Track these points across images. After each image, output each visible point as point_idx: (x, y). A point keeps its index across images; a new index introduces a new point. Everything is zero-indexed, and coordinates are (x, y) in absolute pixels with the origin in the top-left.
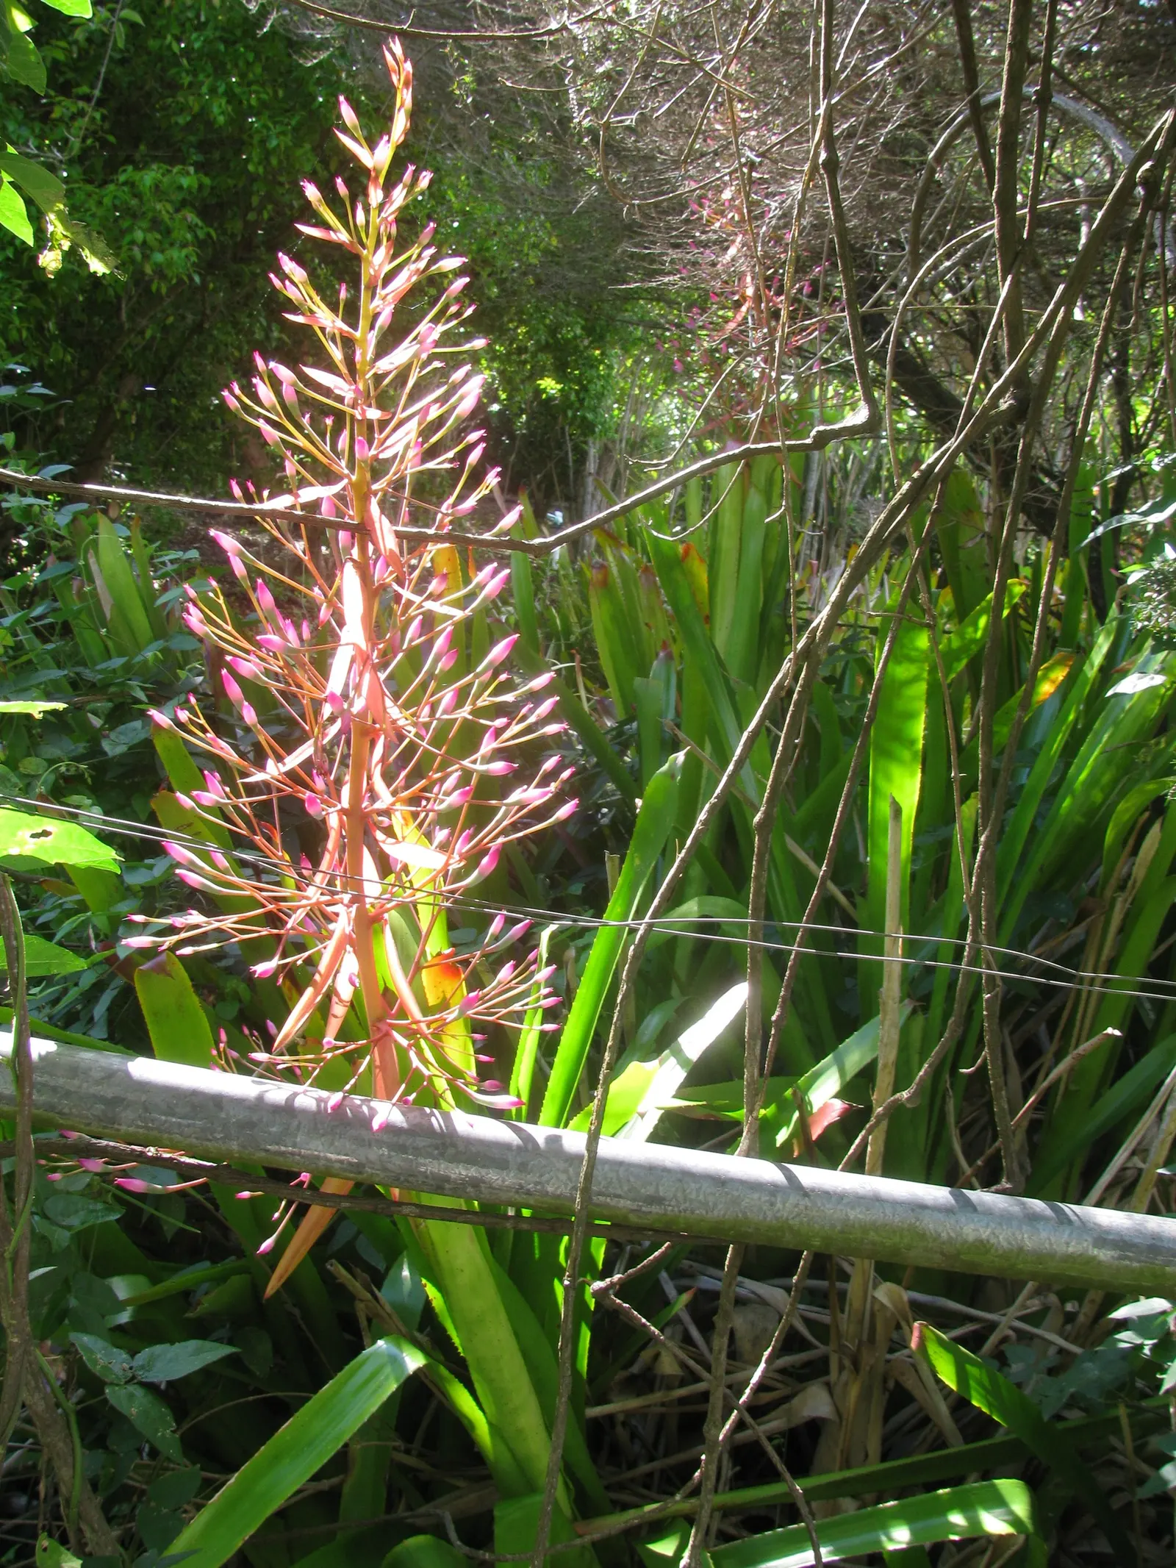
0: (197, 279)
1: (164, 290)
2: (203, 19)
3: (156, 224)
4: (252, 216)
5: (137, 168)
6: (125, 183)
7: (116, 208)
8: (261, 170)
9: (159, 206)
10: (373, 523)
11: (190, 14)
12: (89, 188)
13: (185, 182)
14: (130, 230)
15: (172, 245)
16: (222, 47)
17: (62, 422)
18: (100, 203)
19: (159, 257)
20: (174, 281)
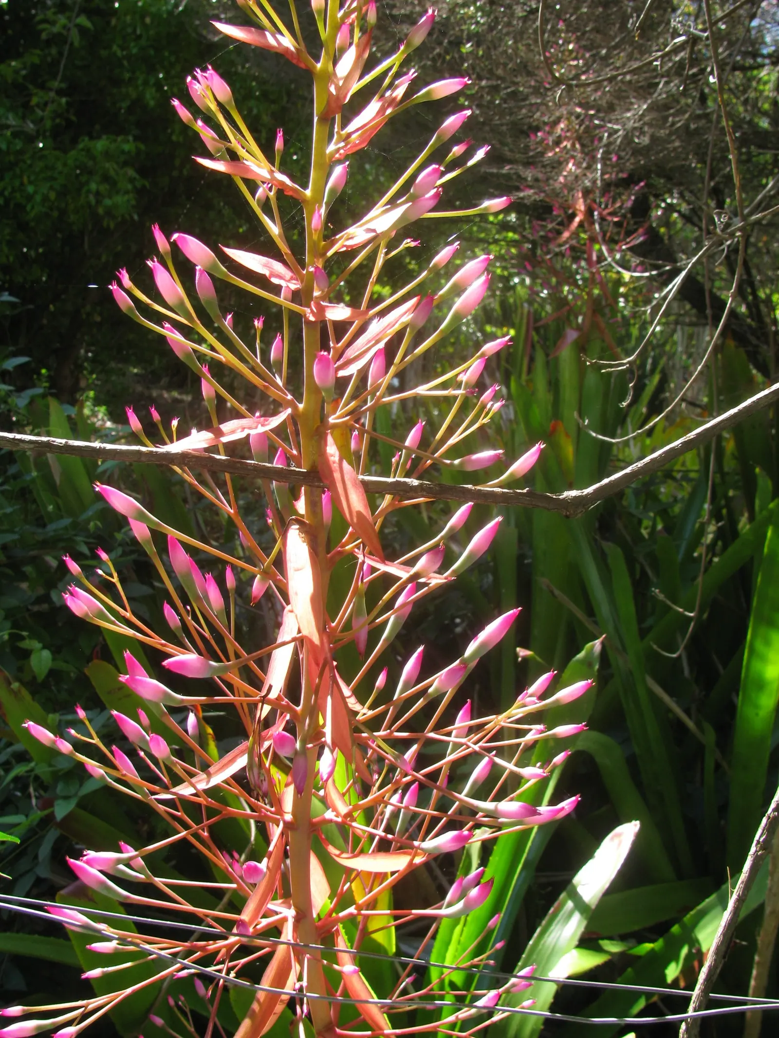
0: (136, 217)
1: (112, 225)
2: (138, 32)
3: (106, 178)
4: (175, 173)
5: (91, 138)
6: (82, 150)
7: (77, 167)
8: (181, 139)
9: (107, 165)
10: (331, 472)
11: (129, 30)
12: (57, 153)
13: (126, 147)
14: (87, 183)
15: (118, 192)
16: (152, 52)
17: (45, 321)
18: (65, 165)
19: (108, 202)
20: (120, 219)
